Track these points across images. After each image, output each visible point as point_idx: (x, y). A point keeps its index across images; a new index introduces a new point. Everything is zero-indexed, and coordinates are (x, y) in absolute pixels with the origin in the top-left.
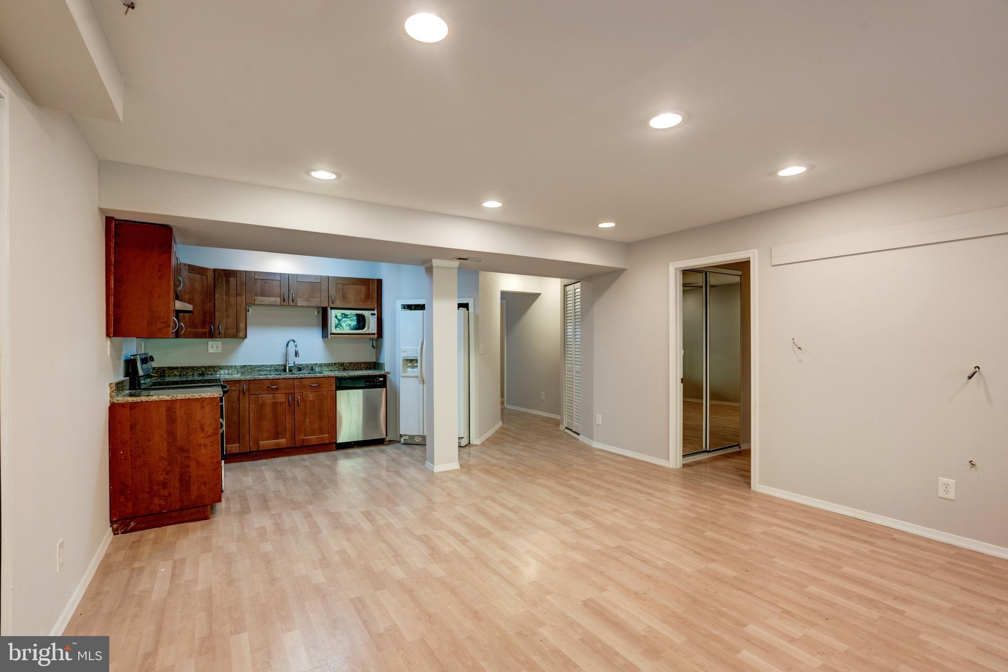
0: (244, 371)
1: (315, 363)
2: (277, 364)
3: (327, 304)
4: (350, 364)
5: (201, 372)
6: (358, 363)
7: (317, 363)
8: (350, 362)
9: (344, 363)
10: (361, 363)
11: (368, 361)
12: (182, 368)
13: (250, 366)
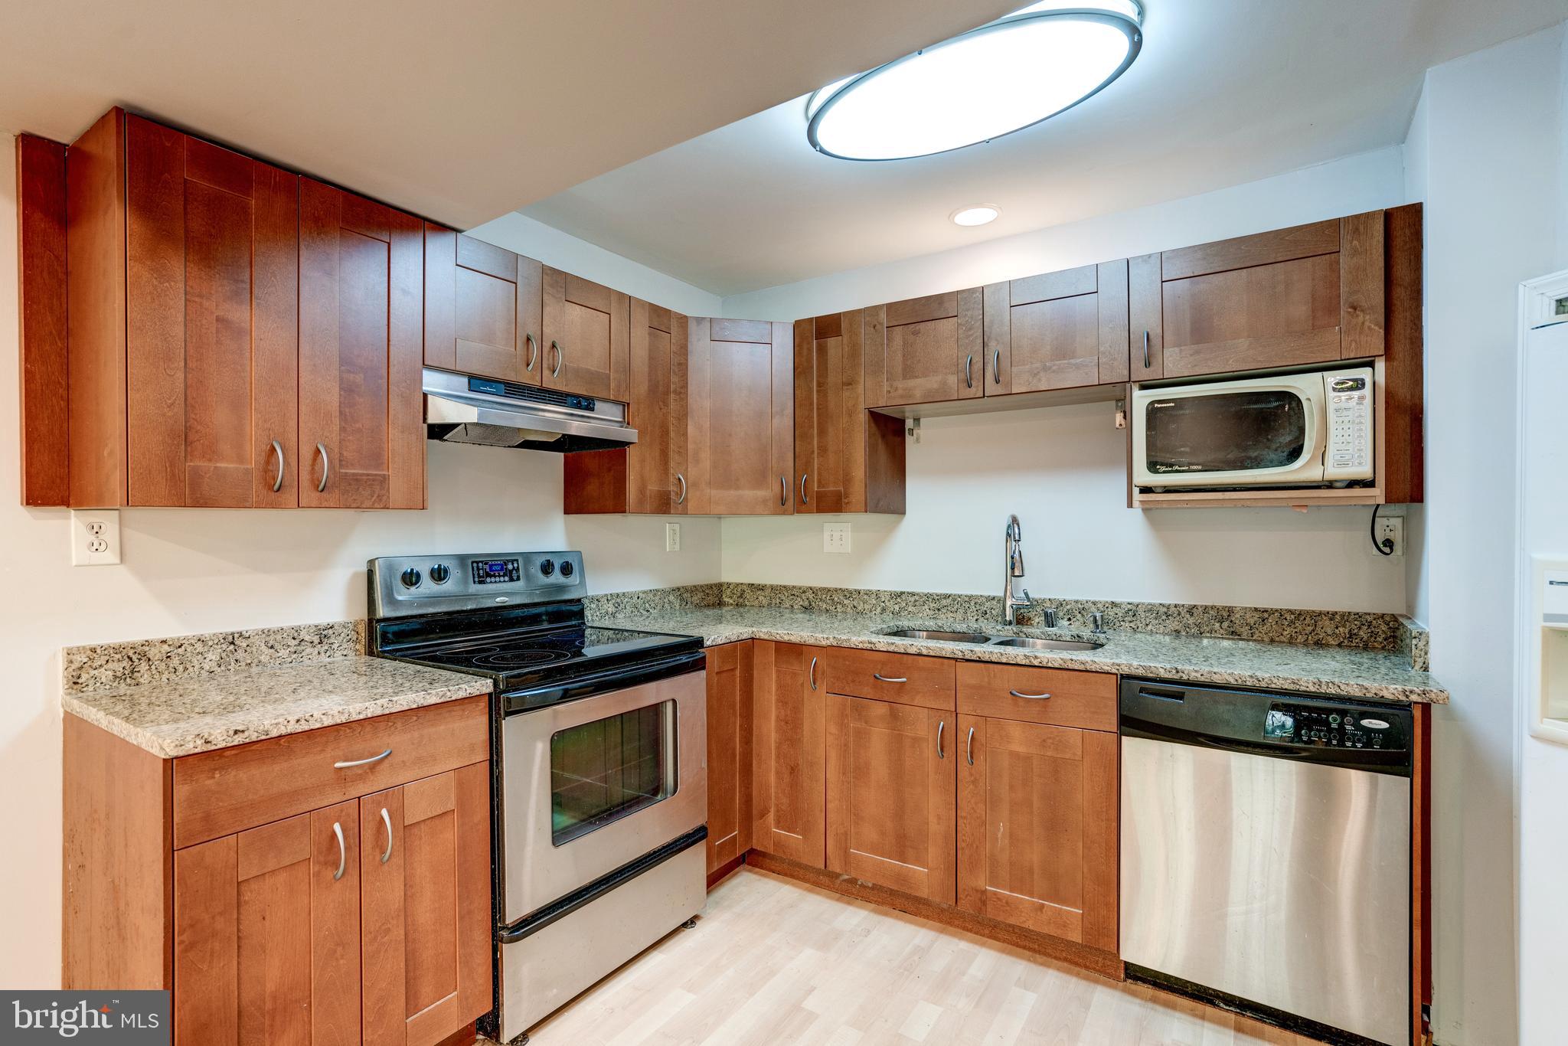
0: (897, 608)
1: (1109, 599)
2: (986, 594)
3: (1126, 372)
4: (1264, 614)
5: (806, 603)
6: (1299, 615)
7: (1117, 600)
8: (1261, 605)
9: (1230, 610)
10: (1317, 616)
11: (1361, 610)
12: (772, 588)
13: (913, 594)
